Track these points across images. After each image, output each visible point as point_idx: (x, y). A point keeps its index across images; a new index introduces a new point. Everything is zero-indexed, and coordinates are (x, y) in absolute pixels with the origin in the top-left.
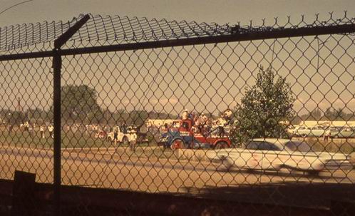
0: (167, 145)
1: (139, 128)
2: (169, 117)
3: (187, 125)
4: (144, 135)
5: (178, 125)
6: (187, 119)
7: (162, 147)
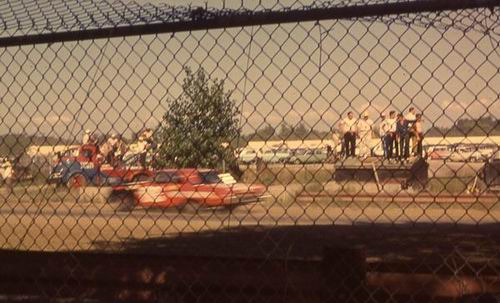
0: (61, 182)
1: (18, 159)
2: (60, 141)
3: (89, 152)
4: (26, 170)
5: (77, 153)
6: (90, 145)
7: (54, 185)
